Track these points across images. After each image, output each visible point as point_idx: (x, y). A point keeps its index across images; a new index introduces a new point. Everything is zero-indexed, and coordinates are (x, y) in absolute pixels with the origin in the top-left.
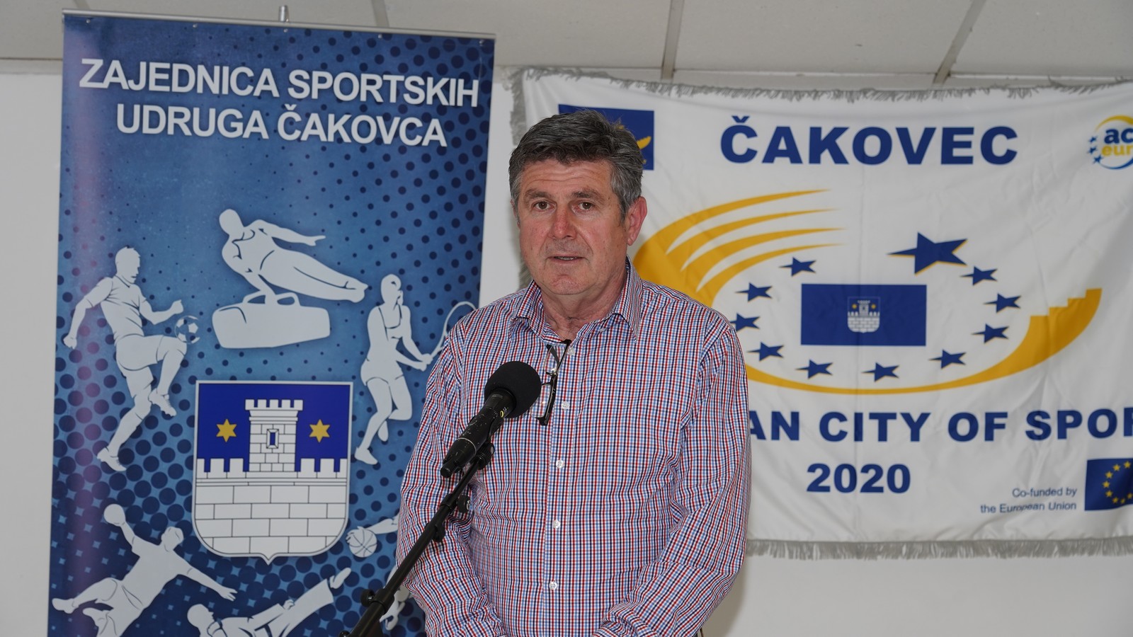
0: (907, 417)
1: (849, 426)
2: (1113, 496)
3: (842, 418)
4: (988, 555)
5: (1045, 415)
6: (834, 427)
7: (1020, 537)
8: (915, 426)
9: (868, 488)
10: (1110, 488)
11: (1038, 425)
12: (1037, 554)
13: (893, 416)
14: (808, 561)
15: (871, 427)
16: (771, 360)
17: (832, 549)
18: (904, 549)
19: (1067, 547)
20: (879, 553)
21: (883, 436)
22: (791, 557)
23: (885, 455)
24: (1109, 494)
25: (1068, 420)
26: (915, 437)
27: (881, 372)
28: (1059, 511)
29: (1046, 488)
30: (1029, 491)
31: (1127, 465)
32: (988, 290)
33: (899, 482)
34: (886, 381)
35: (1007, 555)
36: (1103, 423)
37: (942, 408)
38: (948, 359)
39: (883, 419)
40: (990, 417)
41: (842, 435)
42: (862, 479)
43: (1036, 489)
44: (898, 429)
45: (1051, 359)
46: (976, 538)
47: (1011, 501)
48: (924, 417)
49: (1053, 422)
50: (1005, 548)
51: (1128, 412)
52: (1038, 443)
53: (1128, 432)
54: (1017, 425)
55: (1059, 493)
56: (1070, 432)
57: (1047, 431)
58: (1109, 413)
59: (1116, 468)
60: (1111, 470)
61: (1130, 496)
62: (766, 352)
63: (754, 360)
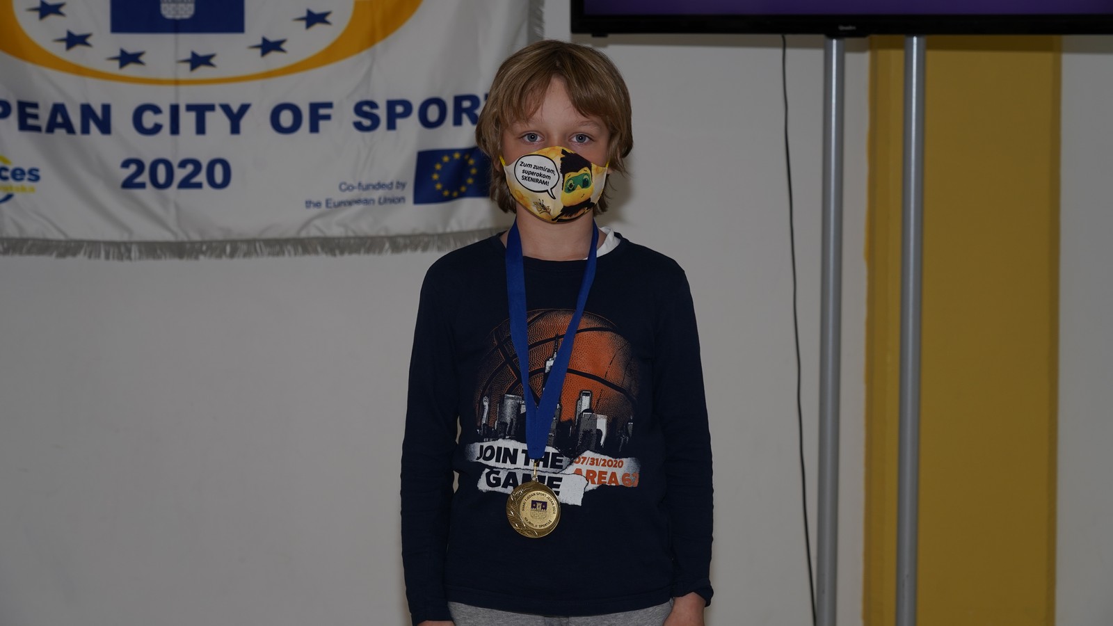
0: (226, 108)
1: (164, 119)
2: (443, 189)
3: (156, 110)
4: (316, 252)
5: (373, 105)
6: (149, 120)
7: (351, 234)
9: (186, 184)
10: (440, 181)
11: (366, 116)
12: (369, 250)
13: (211, 108)
14: (126, 263)
15: (188, 120)
16: (79, 49)
17: (152, 249)
18: (228, 249)
19: (399, 243)
20: (204, 253)
21: (201, 129)
22: (107, 257)
23: (203, 148)
24: (439, 186)
25: (397, 110)
26: (235, 129)
27: (197, 61)
28: (388, 206)
29: (375, 182)
30: (356, 184)
31: (457, 156)
33: (219, 177)
34: (203, 72)
35: (337, 252)
36: (433, 113)
37: (262, 99)
38: (268, 47)
39: (201, 111)
40: (314, 107)
41: (157, 128)
42: (180, 174)
43: (364, 183)
44: (217, 121)
45: (379, 46)
46: (303, 234)
47: (339, 196)
48: (244, 108)
49: (382, 113)
50: (332, 246)
51: (458, 100)
52: (367, 135)
53: (458, 122)
54: (344, 115)
55: (389, 186)
56: (400, 122)
57: (375, 122)
58: (440, 103)
59: (446, 159)
60: (441, 161)
61: (463, 189)
62: (73, 40)
63: (59, 50)
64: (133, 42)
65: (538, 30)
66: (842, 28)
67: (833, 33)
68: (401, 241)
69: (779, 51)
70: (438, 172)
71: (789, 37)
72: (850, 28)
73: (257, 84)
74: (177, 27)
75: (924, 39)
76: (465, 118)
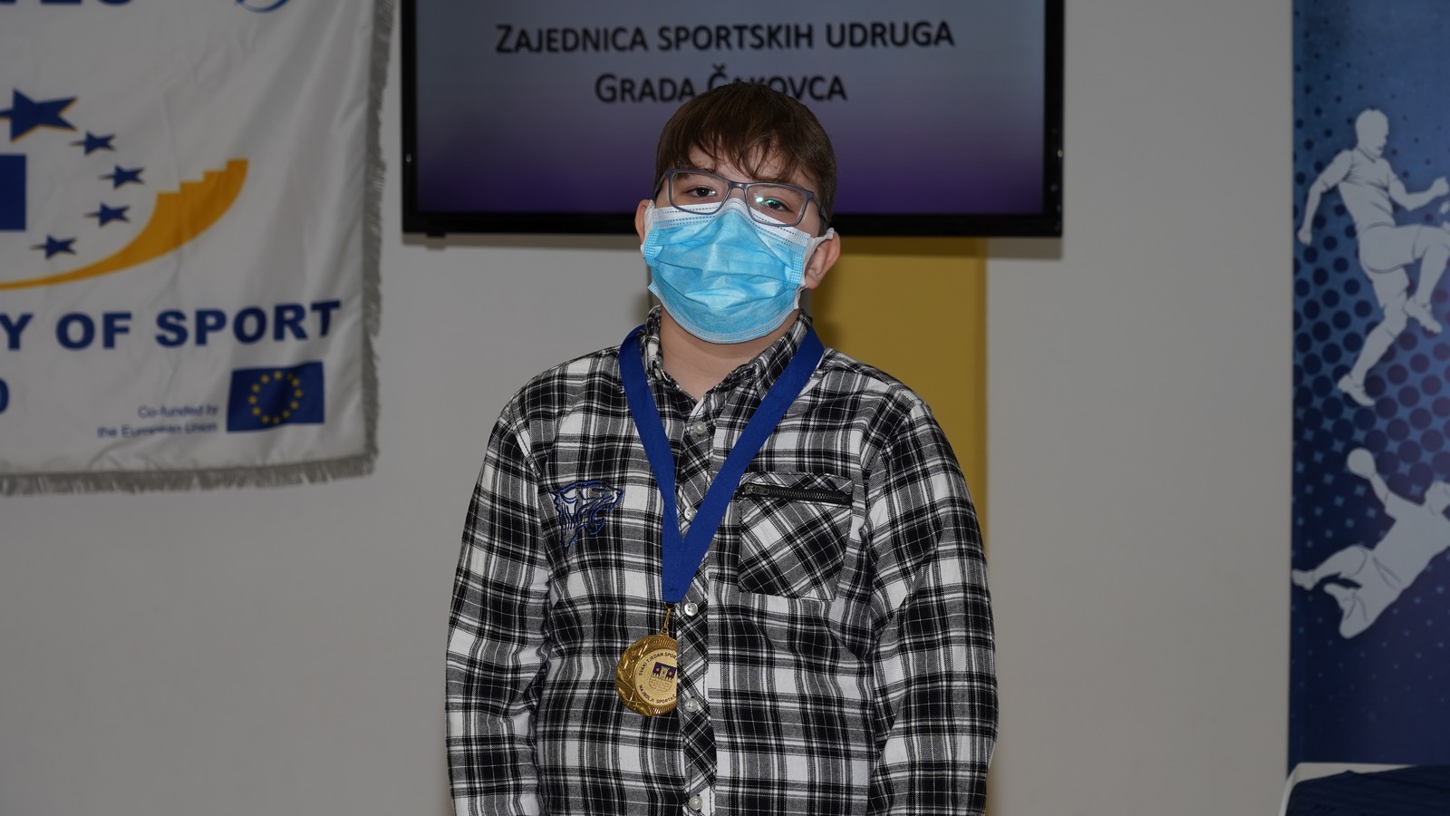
0: (4, 319)
2: (263, 413)
4: (111, 488)
5: (179, 316)
7: (152, 467)
8: (14, 331)
10: (258, 404)
11: (171, 328)
12: (174, 486)
18: (5, 485)
19: (210, 478)
24: (256, 411)
25: (209, 321)
26: (14, 343)
28: (197, 434)
29: (181, 405)
30: (158, 408)
31: (278, 376)
32: (104, 161)
35: (136, 488)
36: (251, 325)
37: (46, 309)
38: (55, 247)
40: (109, 319)
43: (169, 405)
45: (187, 247)
46: (96, 467)
47: (138, 423)
48: (25, 319)
49: (190, 325)
50: (129, 481)
51: (280, 310)
52: (173, 351)
53: (279, 335)
54: (144, 328)
55: (199, 411)
56: (211, 336)
57: (182, 335)
58: (258, 313)
59: (265, 379)
60: (259, 382)
61: (286, 414)
65: (374, 229)
68: (212, 476)
70: (256, 395)
73: (41, 291)
76: (288, 332)
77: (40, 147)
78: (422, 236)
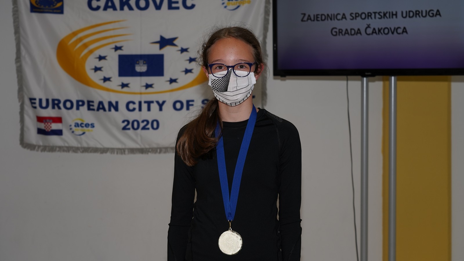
0: (158, 102)
1: (137, 106)
3: (134, 103)
6: (131, 106)
8: (161, 106)
9: (144, 128)
13: (152, 102)
14: (124, 155)
15: (144, 106)
16: (107, 83)
17: (132, 151)
18: (159, 151)
20: (150, 152)
21: (149, 109)
22: (117, 153)
23: (150, 116)
26: (161, 109)
27: (148, 86)
32: (186, 56)
33: (155, 126)
34: (150, 90)
37: (170, 99)
38: (172, 81)
39: (149, 103)
40: (188, 102)
41: (134, 109)
42: (142, 125)
44: (155, 107)
48: (164, 102)
54: (198, 104)
62: (106, 79)
63: (101, 83)
64: (126, 80)
65: (265, 75)
66: (366, 74)
67: (363, 76)
69: (345, 82)
71: (349, 77)
72: (369, 74)
73: (168, 94)
74: (141, 74)
75: (396, 77)
77: (168, 52)
78: (279, 77)
